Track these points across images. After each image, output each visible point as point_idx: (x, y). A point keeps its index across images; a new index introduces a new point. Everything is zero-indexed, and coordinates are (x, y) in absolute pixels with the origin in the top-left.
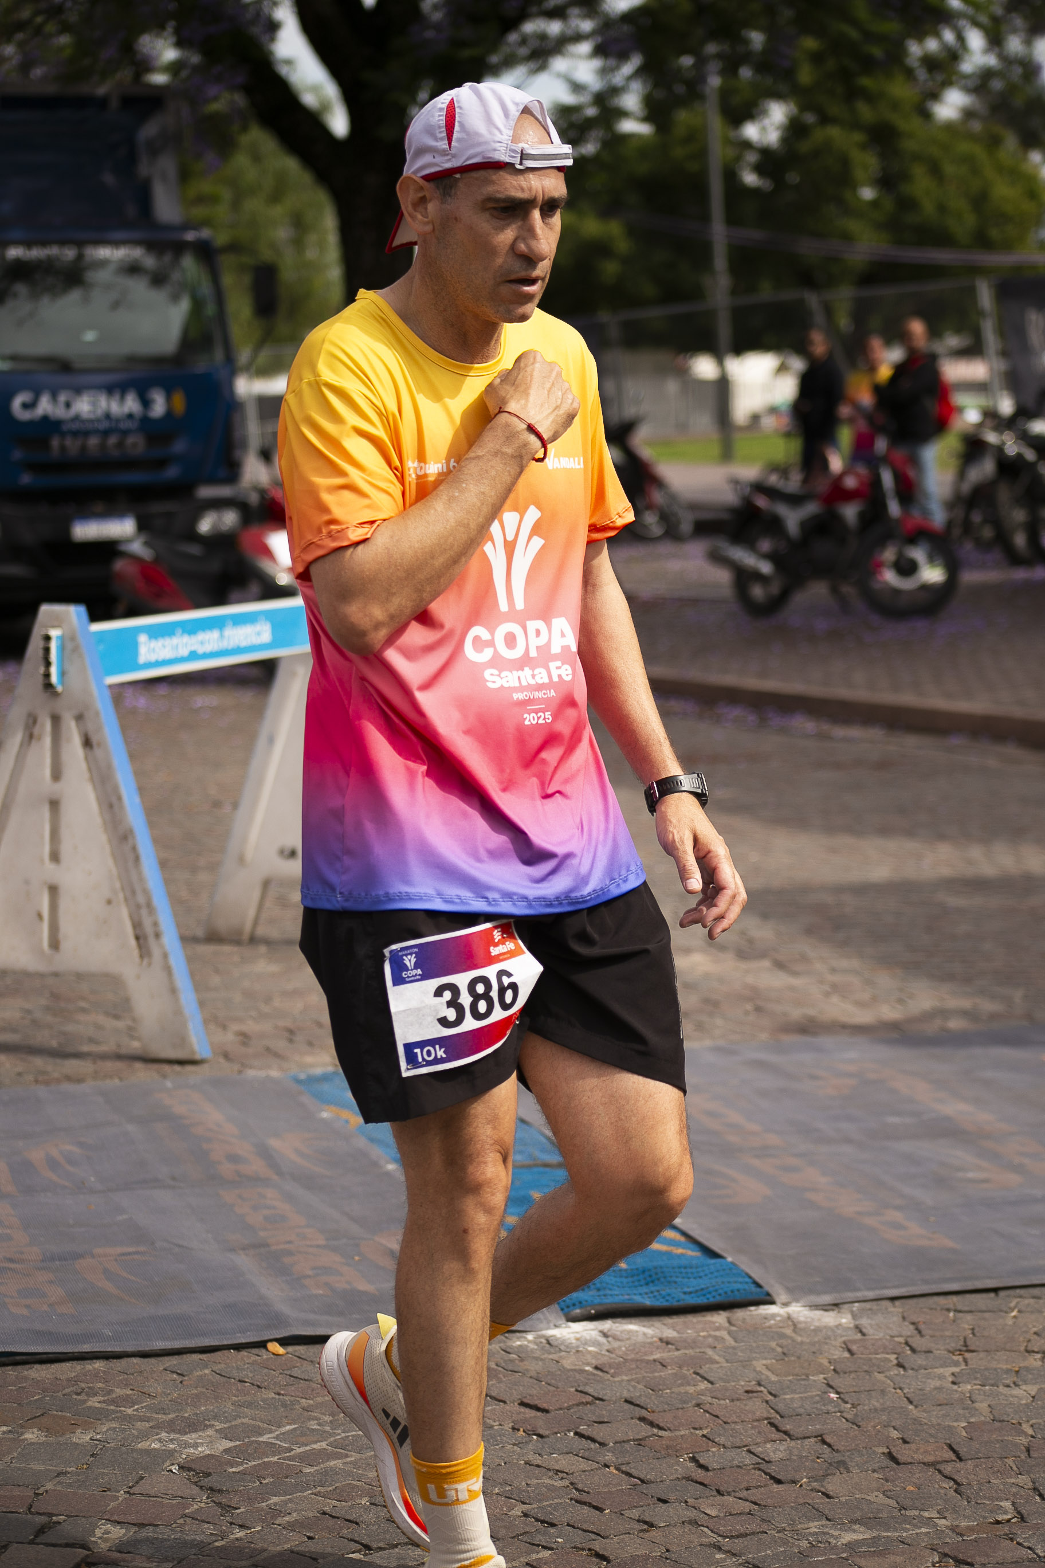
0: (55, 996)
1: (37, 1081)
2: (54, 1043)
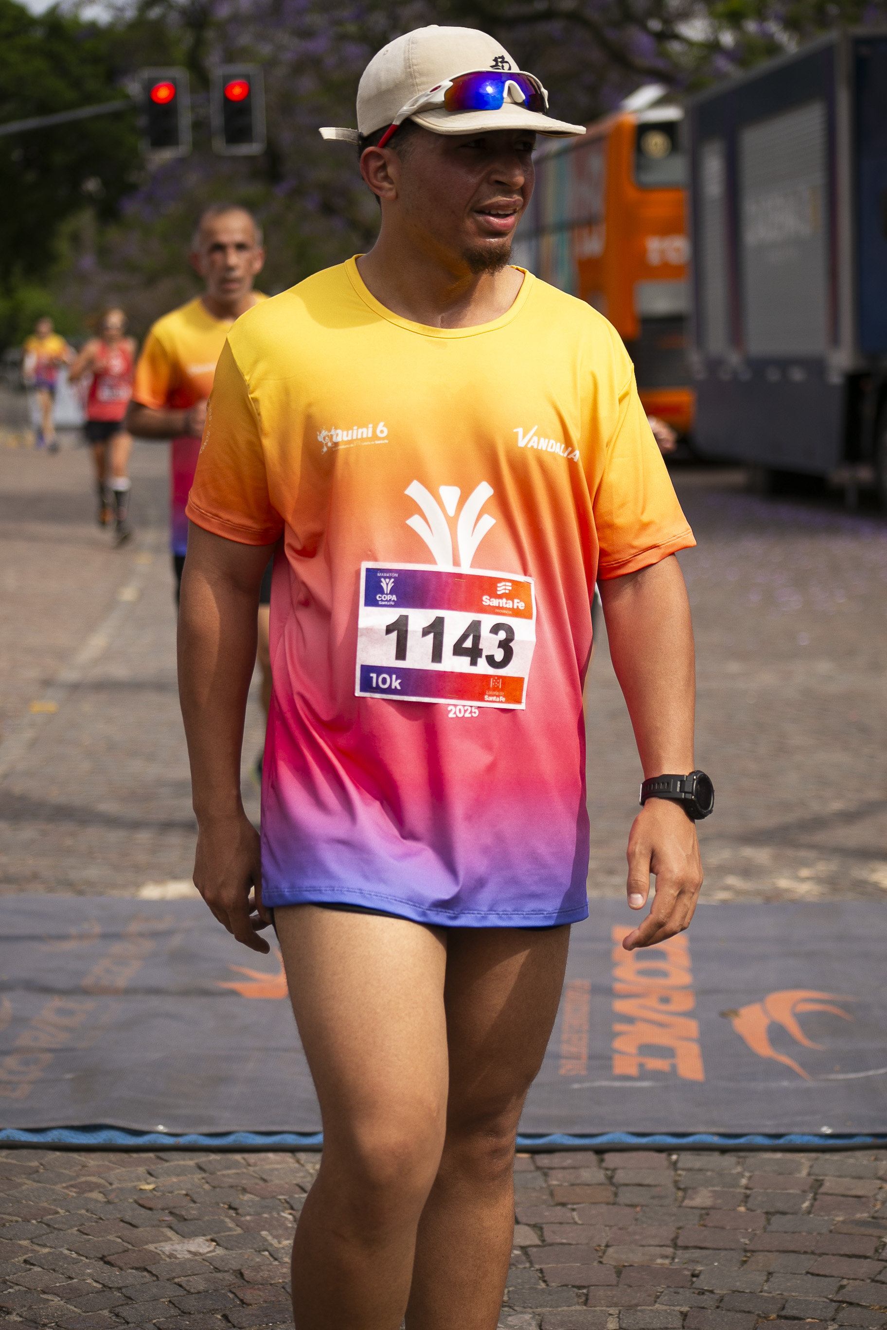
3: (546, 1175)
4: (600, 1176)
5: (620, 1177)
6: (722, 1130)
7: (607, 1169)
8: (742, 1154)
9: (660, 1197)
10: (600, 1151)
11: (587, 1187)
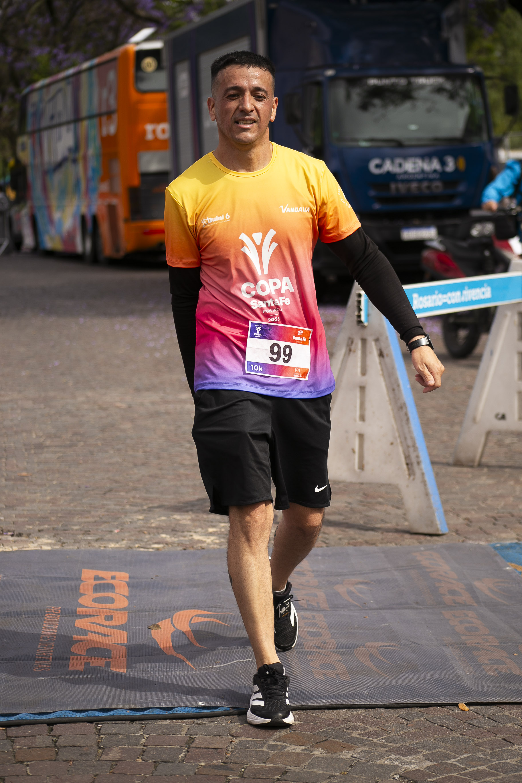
0: (366, 495)
1: (349, 544)
2: (361, 522)
3: (13, 741)
4: (49, 741)
5: (62, 741)
6: (133, 707)
7: (55, 736)
8: (144, 722)
9: (86, 754)
10: (51, 724)
11: (38, 749)
